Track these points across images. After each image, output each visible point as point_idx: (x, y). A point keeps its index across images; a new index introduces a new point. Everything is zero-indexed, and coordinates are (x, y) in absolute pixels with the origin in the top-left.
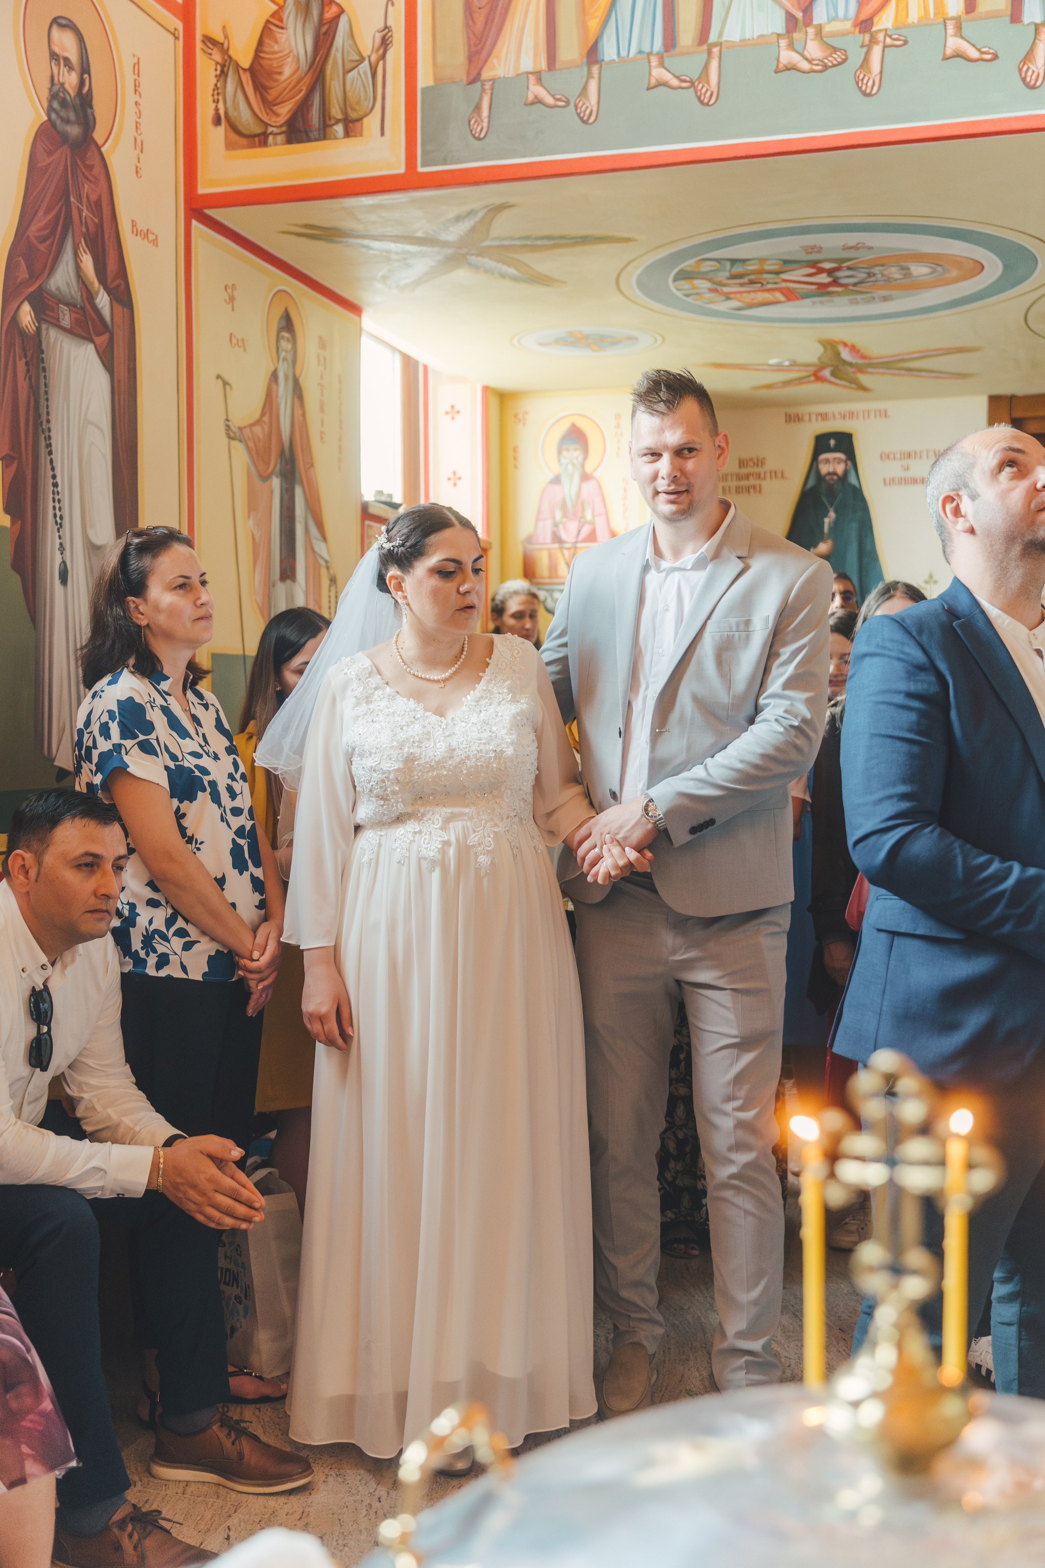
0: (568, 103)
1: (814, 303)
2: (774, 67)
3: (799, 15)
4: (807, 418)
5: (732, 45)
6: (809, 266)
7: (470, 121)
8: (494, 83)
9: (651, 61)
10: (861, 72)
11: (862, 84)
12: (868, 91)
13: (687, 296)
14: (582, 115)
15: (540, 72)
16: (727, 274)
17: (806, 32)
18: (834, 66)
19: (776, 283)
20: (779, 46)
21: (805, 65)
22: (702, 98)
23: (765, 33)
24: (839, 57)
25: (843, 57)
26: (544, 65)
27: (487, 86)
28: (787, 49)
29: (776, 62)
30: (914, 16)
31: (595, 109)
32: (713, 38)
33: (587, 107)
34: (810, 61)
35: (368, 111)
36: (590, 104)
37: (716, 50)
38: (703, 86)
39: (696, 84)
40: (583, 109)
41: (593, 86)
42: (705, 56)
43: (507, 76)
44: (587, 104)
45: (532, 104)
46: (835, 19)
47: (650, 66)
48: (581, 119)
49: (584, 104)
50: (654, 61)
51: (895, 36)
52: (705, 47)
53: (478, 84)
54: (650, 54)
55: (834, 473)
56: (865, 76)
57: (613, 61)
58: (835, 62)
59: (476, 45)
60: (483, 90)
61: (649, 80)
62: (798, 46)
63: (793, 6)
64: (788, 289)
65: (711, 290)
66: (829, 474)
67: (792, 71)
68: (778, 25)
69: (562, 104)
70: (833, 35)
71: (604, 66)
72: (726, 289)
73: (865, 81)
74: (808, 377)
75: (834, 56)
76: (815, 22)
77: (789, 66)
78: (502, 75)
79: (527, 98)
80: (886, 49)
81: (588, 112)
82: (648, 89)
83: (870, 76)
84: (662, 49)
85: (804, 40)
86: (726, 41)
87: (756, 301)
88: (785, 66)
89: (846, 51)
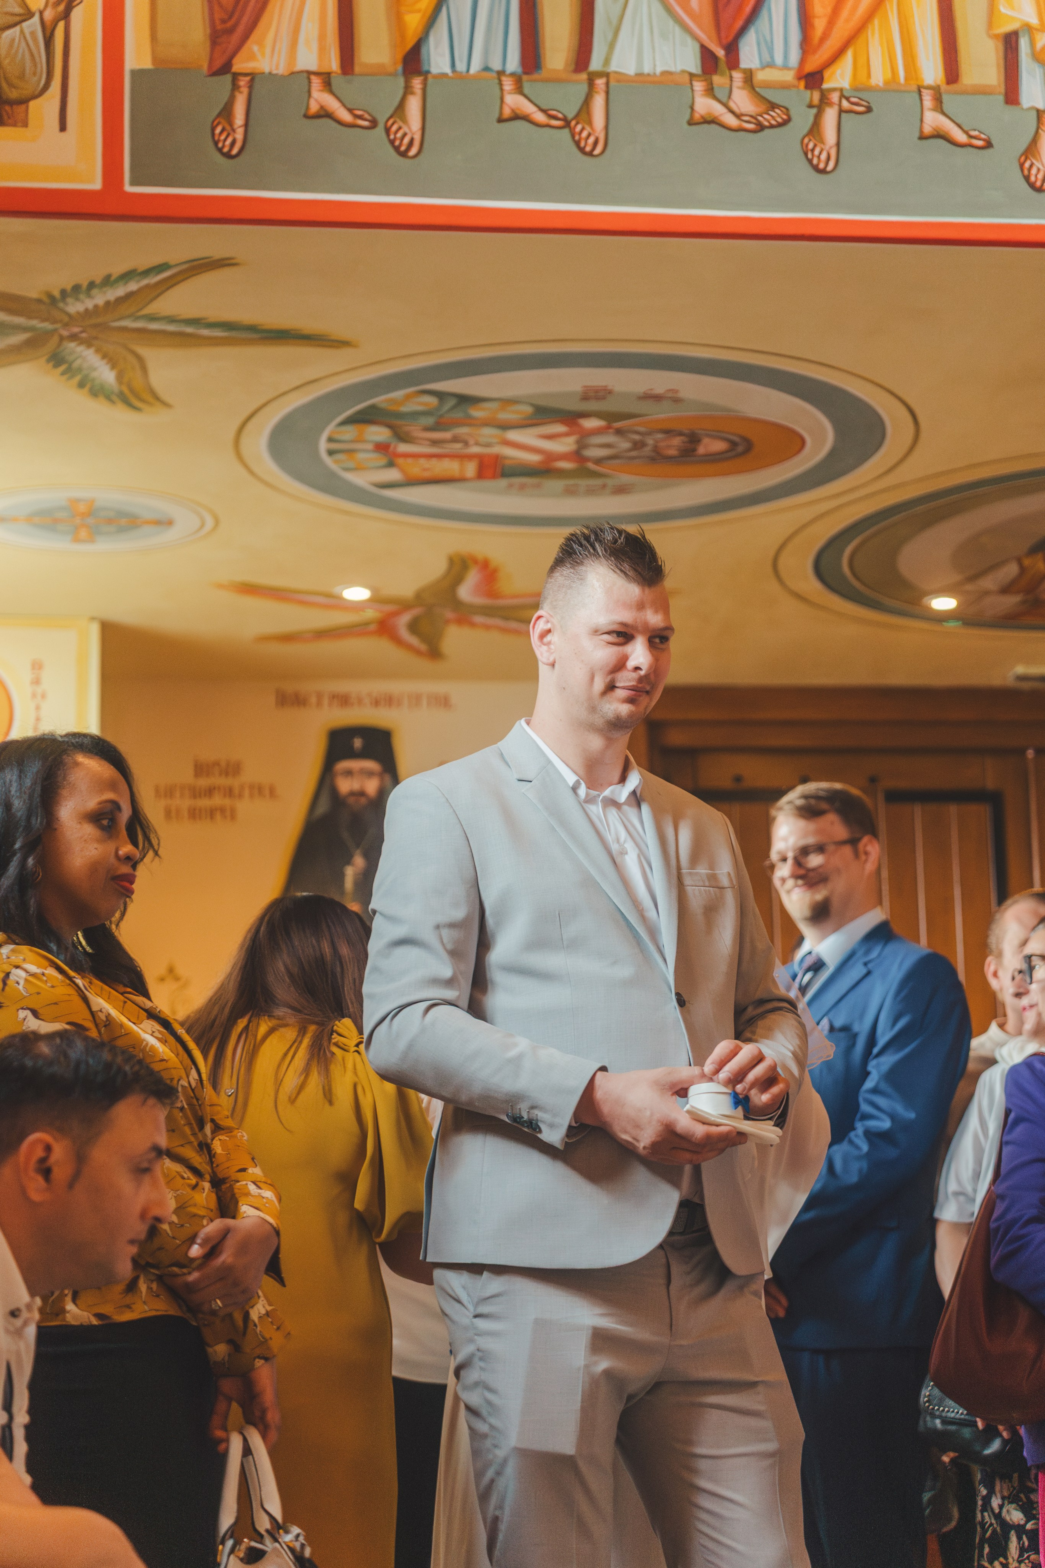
0: (374, 123)
1: (511, 486)
2: (687, 117)
3: (721, 53)
4: (313, 700)
5: (622, 78)
6: (563, 422)
7: (213, 130)
8: (252, 80)
9: (504, 83)
10: (810, 140)
11: (813, 155)
12: (822, 166)
13: (331, 453)
14: (397, 143)
15: (329, 74)
16: (430, 421)
17: (731, 77)
18: (772, 126)
19: (488, 445)
20: (693, 90)
21: (731, 120)
22: (582, 144)
23: (672, 69)
24: (777, 116)
25: (785, 117)
26: (334, 64)
27: (243, 82)
28: (702, 95)
29: (689, 110)
30: (878, 78)
31: (417, 138)
32: (595, 64)
33: (405, 135)
34: (738, 116)
35: (37, 93)
36: (410, 128)
37: (600, 82)
38: (583, 129)
39: (573, 123)
40: (399, 135)
41: (414, 105)
42: (584, 88)
43: (274, 72)
44: (405, 129)
45: (317, 116)
46: (771, 65)
47: (502, 90)
48: (397, 149)
49: (400, 128)
50: (508, 85)
51: (853, 100)
52: (584, 76)
53: (228, 78)
54: (501, 73)
55: (362, 794)
56: (815, 146)
57: (445, 75)
58: (773, 122)
59: (223, 21)
60: (235, 87)
61: (501, 108)
62: (721, 94)
63: (709, 38)
64: (497, 459)
65: (382, 448)
66: (352, 794)
67: (713, 126)
68: (690, 61)
69: (366, 123)
70: (768, 85)
71: (430, 80)
72: (403, 448)
73: (817, 152)
74: (367, 624)
75: (772, 113)
76: (743, 65)
77: (709, 119)
78: (267, 70)
79: (308, 107)
80: (843, 115)
81: (406, 141)
82: (500, 120)
83: (822, 146)
84: (519, 70)
85: (728, 86)
86: (616, 72)
87: (427, 474)
88: (702, 117)
89: (787, 109)
